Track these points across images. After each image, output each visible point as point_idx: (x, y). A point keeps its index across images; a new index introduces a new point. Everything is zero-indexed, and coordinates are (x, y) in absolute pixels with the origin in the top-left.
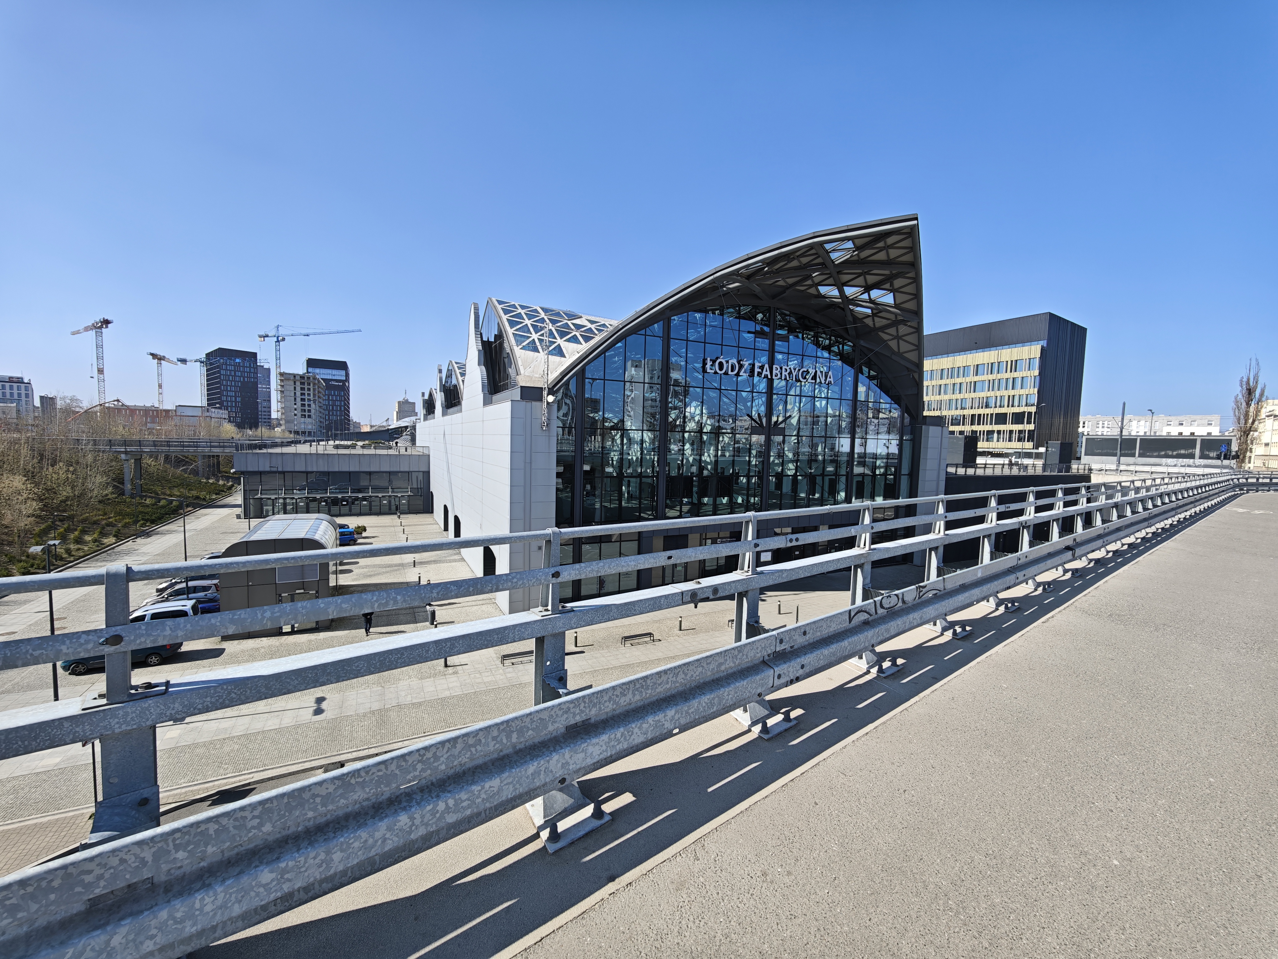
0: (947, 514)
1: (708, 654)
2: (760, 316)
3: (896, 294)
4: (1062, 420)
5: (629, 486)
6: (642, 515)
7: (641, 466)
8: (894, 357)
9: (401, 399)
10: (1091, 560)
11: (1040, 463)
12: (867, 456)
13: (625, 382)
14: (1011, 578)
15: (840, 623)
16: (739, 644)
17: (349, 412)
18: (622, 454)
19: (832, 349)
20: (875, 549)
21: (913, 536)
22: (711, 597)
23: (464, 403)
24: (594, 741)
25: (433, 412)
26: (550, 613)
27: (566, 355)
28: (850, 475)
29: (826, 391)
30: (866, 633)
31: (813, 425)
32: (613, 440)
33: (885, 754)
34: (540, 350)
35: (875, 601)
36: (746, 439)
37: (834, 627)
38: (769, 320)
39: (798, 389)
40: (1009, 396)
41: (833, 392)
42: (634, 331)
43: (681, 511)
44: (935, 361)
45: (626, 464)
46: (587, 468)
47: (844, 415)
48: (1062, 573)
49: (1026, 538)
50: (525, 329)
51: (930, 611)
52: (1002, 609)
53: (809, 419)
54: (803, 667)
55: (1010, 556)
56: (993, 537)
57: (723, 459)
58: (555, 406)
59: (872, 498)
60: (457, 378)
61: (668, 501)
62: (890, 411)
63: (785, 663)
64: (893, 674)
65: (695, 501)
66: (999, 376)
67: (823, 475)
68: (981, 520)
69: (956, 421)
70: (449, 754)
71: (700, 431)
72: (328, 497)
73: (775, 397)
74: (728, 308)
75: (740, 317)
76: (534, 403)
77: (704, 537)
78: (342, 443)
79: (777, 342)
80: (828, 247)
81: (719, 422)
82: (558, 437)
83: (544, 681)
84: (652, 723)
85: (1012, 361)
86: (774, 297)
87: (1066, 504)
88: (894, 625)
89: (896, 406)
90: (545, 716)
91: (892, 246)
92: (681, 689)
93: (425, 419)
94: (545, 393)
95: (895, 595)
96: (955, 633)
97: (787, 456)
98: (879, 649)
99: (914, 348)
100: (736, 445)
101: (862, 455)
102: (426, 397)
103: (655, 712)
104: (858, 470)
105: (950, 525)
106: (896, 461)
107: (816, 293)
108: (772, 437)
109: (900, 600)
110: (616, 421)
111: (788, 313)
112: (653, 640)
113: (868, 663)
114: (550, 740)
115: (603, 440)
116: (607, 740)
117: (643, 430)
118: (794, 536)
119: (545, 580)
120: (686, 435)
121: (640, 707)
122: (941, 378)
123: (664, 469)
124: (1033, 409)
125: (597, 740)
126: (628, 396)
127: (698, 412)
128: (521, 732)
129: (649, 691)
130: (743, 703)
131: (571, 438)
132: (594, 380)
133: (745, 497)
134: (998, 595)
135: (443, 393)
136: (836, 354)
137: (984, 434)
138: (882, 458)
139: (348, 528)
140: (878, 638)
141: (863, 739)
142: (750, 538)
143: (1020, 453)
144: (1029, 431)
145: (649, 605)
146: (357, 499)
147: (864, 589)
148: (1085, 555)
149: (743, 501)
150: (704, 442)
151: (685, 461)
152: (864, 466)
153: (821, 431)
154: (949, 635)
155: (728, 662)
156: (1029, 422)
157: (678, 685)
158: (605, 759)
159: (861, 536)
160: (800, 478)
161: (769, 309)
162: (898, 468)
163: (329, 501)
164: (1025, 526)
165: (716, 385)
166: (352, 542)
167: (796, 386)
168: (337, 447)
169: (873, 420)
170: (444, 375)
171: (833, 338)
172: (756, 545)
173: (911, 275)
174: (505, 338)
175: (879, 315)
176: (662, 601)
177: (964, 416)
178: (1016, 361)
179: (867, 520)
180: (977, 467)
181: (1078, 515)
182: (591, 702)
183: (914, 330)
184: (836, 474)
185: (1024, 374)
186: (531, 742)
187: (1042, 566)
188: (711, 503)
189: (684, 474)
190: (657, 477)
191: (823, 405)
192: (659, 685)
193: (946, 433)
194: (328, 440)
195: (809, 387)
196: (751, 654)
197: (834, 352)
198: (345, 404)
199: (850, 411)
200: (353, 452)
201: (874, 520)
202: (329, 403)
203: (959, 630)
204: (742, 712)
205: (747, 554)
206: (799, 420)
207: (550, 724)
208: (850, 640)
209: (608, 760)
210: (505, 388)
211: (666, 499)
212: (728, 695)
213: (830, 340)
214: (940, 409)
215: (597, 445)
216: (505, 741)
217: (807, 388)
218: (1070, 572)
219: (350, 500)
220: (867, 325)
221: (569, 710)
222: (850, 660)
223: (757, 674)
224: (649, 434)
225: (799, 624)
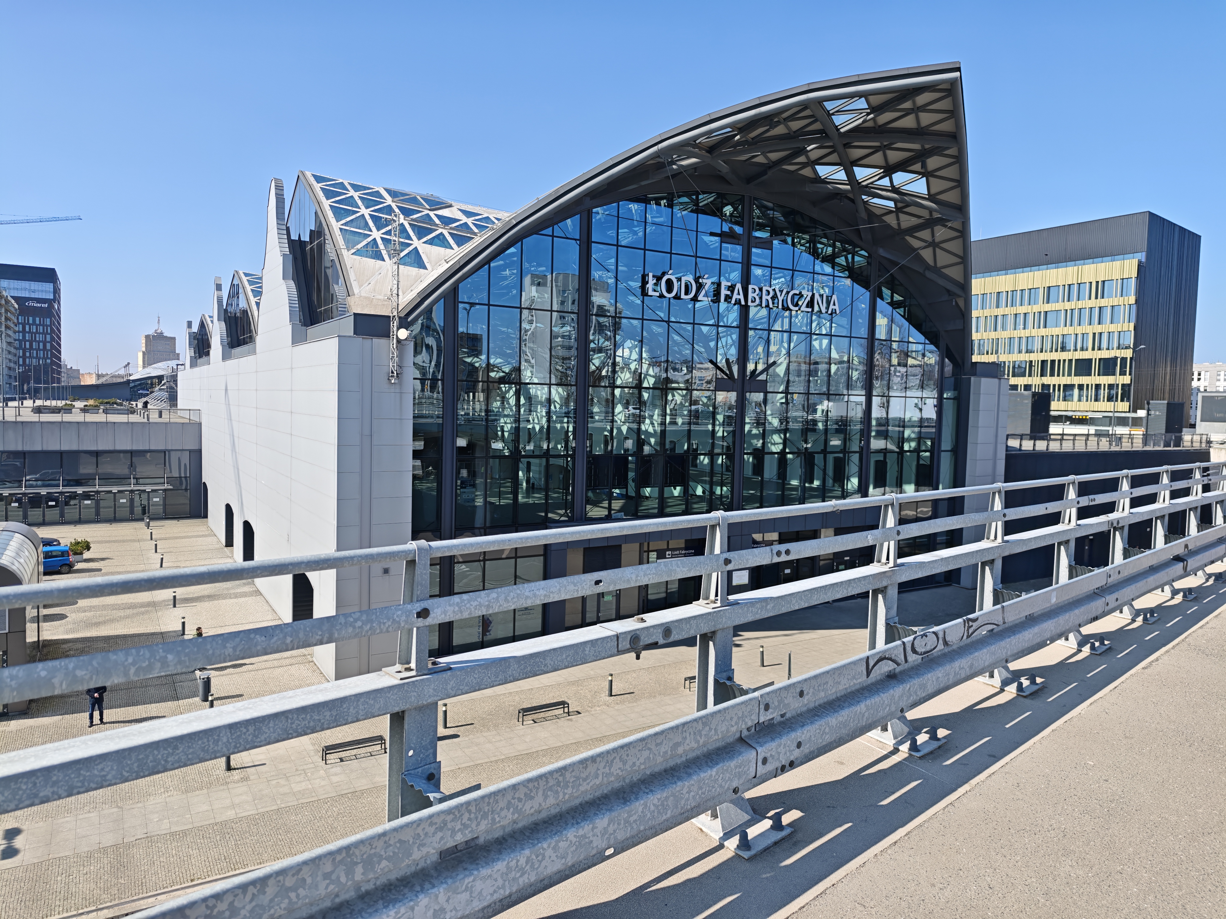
0: (1007, 511)
1: (657, 729)
2: (728, 210)
3: (931, 179)
4: (1168, 369)
5: (528, 470)
6: (550, 515)
7: (548, 439)
8: (928, 274)
9: (151, 332)
10: (1210, 576)
11: (1138, 432)
12: (891, 422)
13: (521, 308)
14: (1098, 605)
15: (854, 678)
16: (703, 713)
17: (60, 352)
18: (517, 420)
19: (837, 260)
20: (902, 565)
21: (960, 544)
22: (661, 641)
23: (259, 339)
24: (485, 872)
25: (208, 354)
26: (413, 673)
27: (427, 265)
28: (865, 452)
29: (828, 324)
30: (891, 691)
31: (809, 375)
32: (504, 399)
33: (922, 871)
34: (386, 257)
35: (904, 643)
36: (709, 398)
37: (846, 684)
38: (741, 216)
39: (786, 321)
40: (1094, 334)
41: (840, 326)
42: (536, 229)
43: (610, 509)
44: (989, 280)
45: (523, 437)
46: (462, 442)
47: (856, 361)
48: (1170, 595)
49: (1118, 544)
50: (361, 220)
51: (984, 656)
52: (1086, 650)
53: (804, 367)
54: (799, 745)
55: (1097, 571)
56: (1072, 544)
57: (673, 428)
58: (411, 346)
59: (899, 485)
60: (247, 300)
61: (590, 494)
62: (924, 355)
63: (773, 739)
64: (931, 753)
65: (632, 493)
66: (1080, 304)
67: (825, 452)
68: (1054, 519)
69: (1019, 371)
70: (254, 904)
71: (639, 387)
72: (24, 494)
73: (751, 333)
74: (679, 197)
75: (698, 210)
76: (376, 341)
77: (646, 549)
78: (48, 403)
79: (754, 250)
80: (829, 106)
81: (666, 371)
82: (414, 393)
83: (404, 781)
84: (574, 840)
85: (1097, 282)
86: (749, 180)
87: (1175, 494)
88: (932, 678)
89: (932, 347)
90: (407, 835)
91: (923, 108)
92: (617, 785)
93: (193, 365)
94: (395, 324)
95: (934, 633)
96: (1020, 688)
97: (770, 423)
98: (911, 715)
99: (959, 260)
100: (693, 407)
101: (883, 422)
102: (195, 328)
103: (578, 823)
104: (877, 444)
105: (1011, 527)
106: (934, 430)
107: (811, 175)
108: (748, 394)
109: (941, 641)
110: (507, 370)
111: (770, 205)
112: (568, 713)
113: (895, 738)
114: (415, 875)
115: (487, 399)
116: (505, 870)
117: (550, 385)
118: (783, 547)
119: (406, 622)
120: (617, 392)
121: (555, 816)
122: (998, 307)
123: (584, 443)
124: (1128, 354)
125: (489, 871)
126: (526, 331)
127: (635, 356)
128: (369, 863)
129: (569, 791)
130: (710, 804)
131: (435, 395)
132: (472, 304)
133: (707, 487)
134: (1081, 629)
135: (223, 323)
136: (843, 269)
137: (1059, 390)
138: (913, 426)
139: (59, 544)
140: (909, 698)
141: (889, 851)
142: (717, 551)
143: (1111, 417)
144: (1123, 385)
145: (567, 657)
146: (74, 496)
147: (887, 625)
148: (1202, 568)
149: (704, 492)
150: (645, 403)
151: (615, 431)
152: (886, 438)
153: (821, 386)
154: (1012, 690)
155: (688, 741)
156: (1123, 373)
157: (612, 779)
158: (501, 901)
159: (882, 546)
160: (790, 456)
161: (742, 200)
162: (937, 440)
163: (25, 500)
164: (1117, 527)
165: (662, 315)
166: (65, 569)
167: (783, 317)
168: (38, 410)
169: (898, 368)
170: (225, 294)
171: (838, 244)
172: (727, 562)
173: (952, 151)
174: (328, 236)
175: (905, 210)
176: (587, 649)
177: (1031, 362)
178: (1104, 282)
179: (891, 521)
180: (1051, 440)
181: (1190, 510)
182: (480, 810)
183: (956, 234)
184: (845, 450)
185: (1115, 301)
186: (383, 880)
187: (1141, 585)
188: (657, 495)
189: (615, 452)
190: (573, 457)
191: (824, 346)
192: (585, 780)
193: (1005, 389)
194: (22, 399)
195: (802, 318)
196: (723, 728)
197: (840, 265)
198: (52, 339)
199: (864, 355)
200: (67, 418)
201: (902, 521)
202: (24, 337)
203: (1026, 683)
204: (709, 818)
205: (714, 575)
206: (788, 368)
207: (416, 849)
208: (868, 702)
209: (505, 903)
210: (328, 316)
211: (587, 490)
212: (689, 792)
213: (834, 246)
214: (997, 353)
215: (478, 407)
216: (343, 879)
217: (800, 319)
218: (1182, 594)
219: (62, 499)
220: (889, 226)
221: (445, 824)
222: (868, 734)
223: (732, 758)
224: (560, 390)
225: (793, 680)
